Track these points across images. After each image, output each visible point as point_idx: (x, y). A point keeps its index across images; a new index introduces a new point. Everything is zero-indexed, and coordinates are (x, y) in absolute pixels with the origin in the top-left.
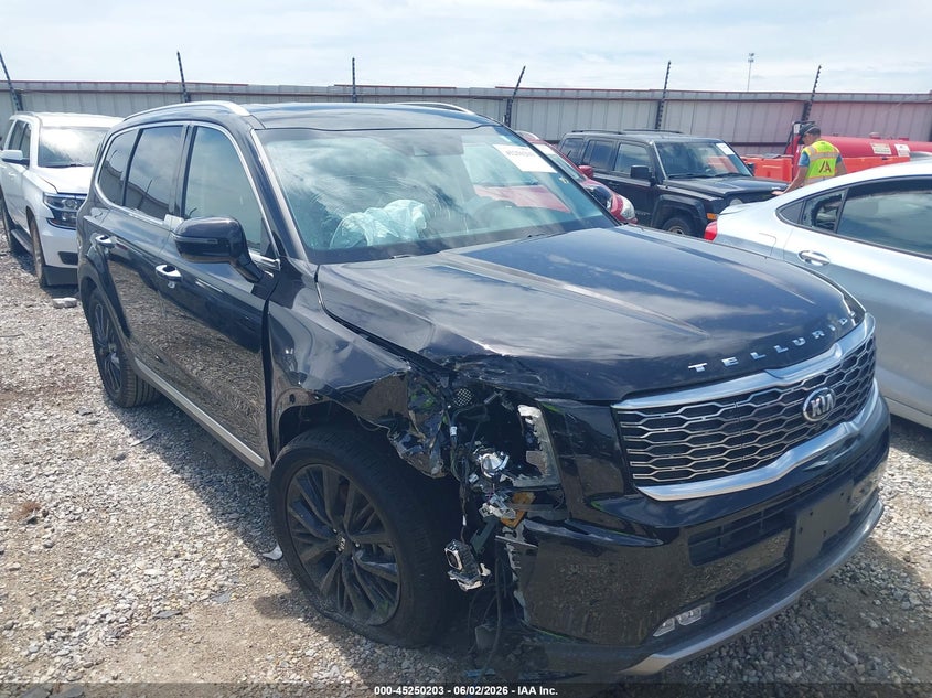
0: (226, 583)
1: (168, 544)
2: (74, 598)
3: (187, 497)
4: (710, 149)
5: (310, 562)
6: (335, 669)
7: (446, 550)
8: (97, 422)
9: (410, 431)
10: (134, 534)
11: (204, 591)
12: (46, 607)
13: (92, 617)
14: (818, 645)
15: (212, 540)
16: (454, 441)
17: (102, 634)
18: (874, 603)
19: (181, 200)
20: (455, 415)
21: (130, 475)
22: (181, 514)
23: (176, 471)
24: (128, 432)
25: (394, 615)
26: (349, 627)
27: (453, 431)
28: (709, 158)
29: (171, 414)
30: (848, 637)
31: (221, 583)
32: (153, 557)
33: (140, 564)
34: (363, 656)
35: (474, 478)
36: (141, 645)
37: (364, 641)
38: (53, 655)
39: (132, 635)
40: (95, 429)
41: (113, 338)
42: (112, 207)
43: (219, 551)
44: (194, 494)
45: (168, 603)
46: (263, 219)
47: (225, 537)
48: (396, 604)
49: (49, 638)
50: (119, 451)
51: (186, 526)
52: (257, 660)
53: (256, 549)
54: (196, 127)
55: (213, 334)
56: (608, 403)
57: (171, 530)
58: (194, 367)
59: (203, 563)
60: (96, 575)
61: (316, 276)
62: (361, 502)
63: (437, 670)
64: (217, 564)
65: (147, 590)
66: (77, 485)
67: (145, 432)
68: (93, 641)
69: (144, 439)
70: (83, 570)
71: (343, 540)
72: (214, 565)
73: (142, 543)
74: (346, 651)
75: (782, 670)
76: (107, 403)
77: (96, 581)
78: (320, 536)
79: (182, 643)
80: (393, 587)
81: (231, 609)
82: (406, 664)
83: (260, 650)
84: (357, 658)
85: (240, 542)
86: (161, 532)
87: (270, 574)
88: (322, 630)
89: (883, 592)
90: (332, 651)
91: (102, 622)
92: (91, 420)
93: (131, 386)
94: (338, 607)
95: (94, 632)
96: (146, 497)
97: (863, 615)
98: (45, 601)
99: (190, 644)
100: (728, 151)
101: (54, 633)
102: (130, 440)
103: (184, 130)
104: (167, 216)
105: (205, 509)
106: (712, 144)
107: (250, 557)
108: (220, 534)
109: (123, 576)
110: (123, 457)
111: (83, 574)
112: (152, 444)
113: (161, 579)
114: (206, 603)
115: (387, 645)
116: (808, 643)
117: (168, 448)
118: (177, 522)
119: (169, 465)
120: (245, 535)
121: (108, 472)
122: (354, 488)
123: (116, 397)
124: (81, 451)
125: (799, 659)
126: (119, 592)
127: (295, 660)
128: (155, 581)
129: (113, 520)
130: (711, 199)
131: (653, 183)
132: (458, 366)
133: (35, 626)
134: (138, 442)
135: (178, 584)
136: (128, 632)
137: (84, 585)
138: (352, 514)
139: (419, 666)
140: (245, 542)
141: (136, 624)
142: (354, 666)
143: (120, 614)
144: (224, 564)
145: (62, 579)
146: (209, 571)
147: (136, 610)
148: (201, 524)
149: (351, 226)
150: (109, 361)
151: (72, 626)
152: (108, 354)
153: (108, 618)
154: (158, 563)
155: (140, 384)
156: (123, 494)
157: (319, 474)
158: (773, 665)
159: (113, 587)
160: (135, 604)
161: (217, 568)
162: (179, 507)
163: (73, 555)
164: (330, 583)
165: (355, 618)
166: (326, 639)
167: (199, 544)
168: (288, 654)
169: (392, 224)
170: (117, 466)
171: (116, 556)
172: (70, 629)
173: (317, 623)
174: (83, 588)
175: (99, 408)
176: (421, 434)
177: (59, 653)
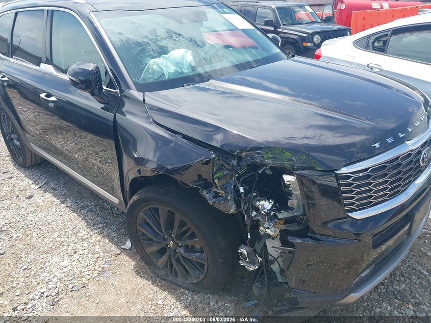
0: (105, 266)
1: (68, 245)
2: (23, 284)
3: (72, 217)
4: (301, 9)
5: (151, 253)
6: (175, 310)
7: (239, 251)
8: (11, 178)
9: (214, 189)
10: (48, 242)
11: (94, 272)
12: (9, 291)
13: (36, 295)
14: (407, 268)
15: (92, 241)
16: (243, 195)
17: (44, 304)
18: (425, 242)
19: (49, 55)
20: (241, 180)
21: (38, 207)
22: (72, 227)
23: (63, 202)
24: (31, 182)
25: (203, 279)
26: (176, 284)
27: (242, 190)
28: (301, 14)
29: (52, 169)
30: (420, 262)
31: (103, 266)
32: (62, 255)
33: (56, 259)
34: (188, 301)
35: (254, 214)
36: (67, 308)
37: (187, 292)
38: (19, 321)
39: (60, 302)
40: (12, 181)
41: (14, 131)
42: (4, 59)
43: (97, 247)
44: (76, 215)
45: (76, 282)
46: (105, 67)
47: (98, 238)
48: (205, 274)
49: (14, 311)
50: (28, 194)
51: (76, 234)
52: (133, 309)
53: (116, 244)
54: (53, 11)
55: (64, 123)
56: (333, 171)
57: (68, 237)
58: (59, 142)
59: (90, 255)
60: (33, 268)
61: (144, 100)
62: (183, 224)
63: (230, 305)
64: (98, 255)
65: (63, 275)
66: (10, 216)
67: (40, 181)
68: (40, 309)
69: (40, 185)
70: (25, 267)
71: (172, 242)
72: (96, 256)
73: (54, 247)
74: (178, 299)
75: (396, 284)
76: (15, 165)
77: (33, 273)
78: (158, 240)
79: (89, 304)
80: (202, 265)
81: (111, 281)
82: (212, 304)
83: (133, 303)
84: (185, 303)
85: (107, 241)
86: (63, 239)
87: (127, 258)
88: (162, 287)
89: (428, 235)
90: (171, 300)
91: (42, 297)
92: (9, 176)
93: (28, 157)
94: (169, 274)
95: (39, 303)
96: (50, 219)
97: (422, 249)
98: (7, 288)
99: (94, 304)
100: (309, 9)
101: (17, 307)
102: (33, 186)
103: (45, 13)
104: (42, 64)
105: (83, 223)
106: (302, 7)
107: (115, 249)
108: (95, 237)
109: (48, 268)
110: (31, 197)
111: (25, 269)
112: (46, 187)
113: (70, 267)
114: (97, 279)
115: (199, 293)
116: (402, 267)
117: (55, 189)
118: (70, 232)
119: (58, 199)
120: (108, 236)
121: (25, 206)
122: (178, 217)
123: (20, 162)
124: (7, 195)
125: (402, 277)
126: (48, 278)
127: (153, 308)
128: (66, 270)
129: (35, 235)
130: (305, 35)
131: (276, 28)
132: (244, 154)
133: (5, 303)
134: (37, 187)
135: (79, 269)
136: (58, 301)
137: (27, 275)
138: (178, 230)
139: (220, 304)
140: (109, 241)
141: (62, 296)
142: (185, 308)
143: (51, 291)
144: (102, 254)
145: (14, 273)
146: (94, 260)
147: (60, 288)
148: (84, 232)
149: (155, 67)
150: (13, 143)
151: (27, 301)
152: (11, 140)
153: (45, 294)
154: (65, 258)
155: (33, 155)
156: (37, 219)
157: (157, 210)
158: (391, 282)
159: (44, 275)
160: (58, 284)
161: (98, 258)
162: (69, 223)
163: (17, 258)
164: (164, 263)
165: (180, 279)
166: (166, 293)
167: (85, 244)
168: (148, 304)
169: (177, 64)
170: (29, 202)
171: (41, 256)
172: (25, 303)
173: (159, 284)
174: (27, 277)
175: (11, 169)
176: (221, 191)
177: (22, 319)
